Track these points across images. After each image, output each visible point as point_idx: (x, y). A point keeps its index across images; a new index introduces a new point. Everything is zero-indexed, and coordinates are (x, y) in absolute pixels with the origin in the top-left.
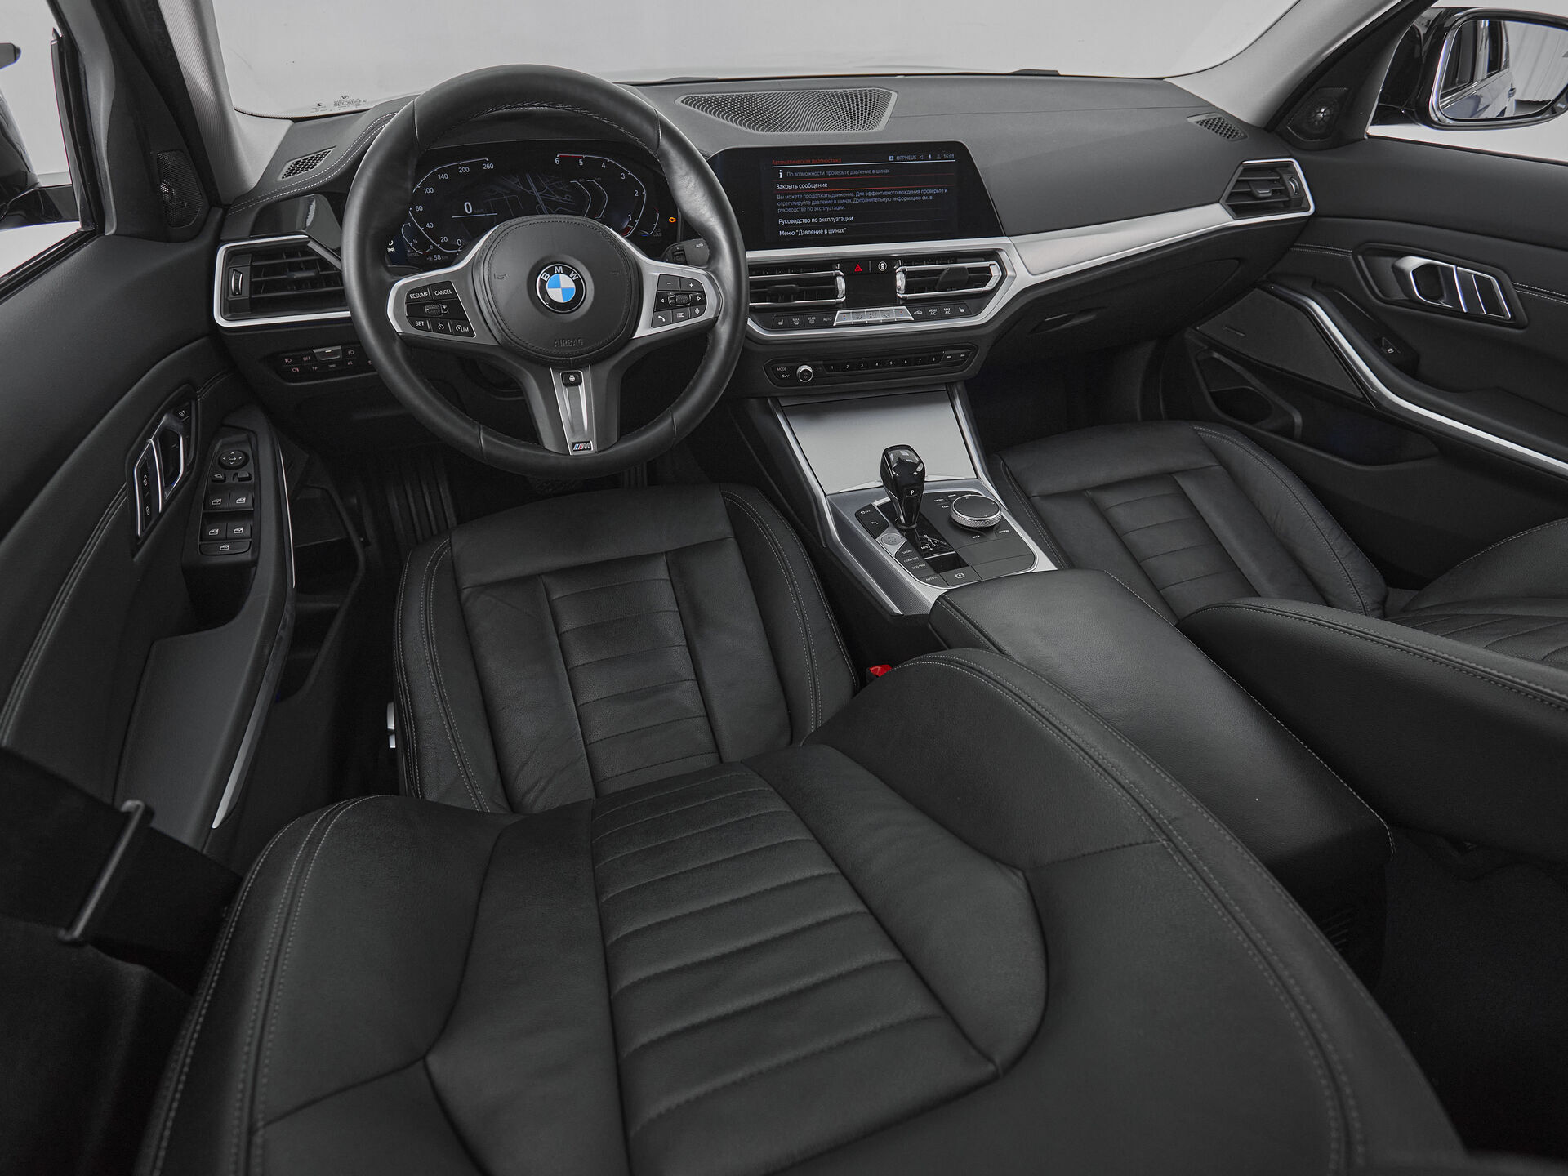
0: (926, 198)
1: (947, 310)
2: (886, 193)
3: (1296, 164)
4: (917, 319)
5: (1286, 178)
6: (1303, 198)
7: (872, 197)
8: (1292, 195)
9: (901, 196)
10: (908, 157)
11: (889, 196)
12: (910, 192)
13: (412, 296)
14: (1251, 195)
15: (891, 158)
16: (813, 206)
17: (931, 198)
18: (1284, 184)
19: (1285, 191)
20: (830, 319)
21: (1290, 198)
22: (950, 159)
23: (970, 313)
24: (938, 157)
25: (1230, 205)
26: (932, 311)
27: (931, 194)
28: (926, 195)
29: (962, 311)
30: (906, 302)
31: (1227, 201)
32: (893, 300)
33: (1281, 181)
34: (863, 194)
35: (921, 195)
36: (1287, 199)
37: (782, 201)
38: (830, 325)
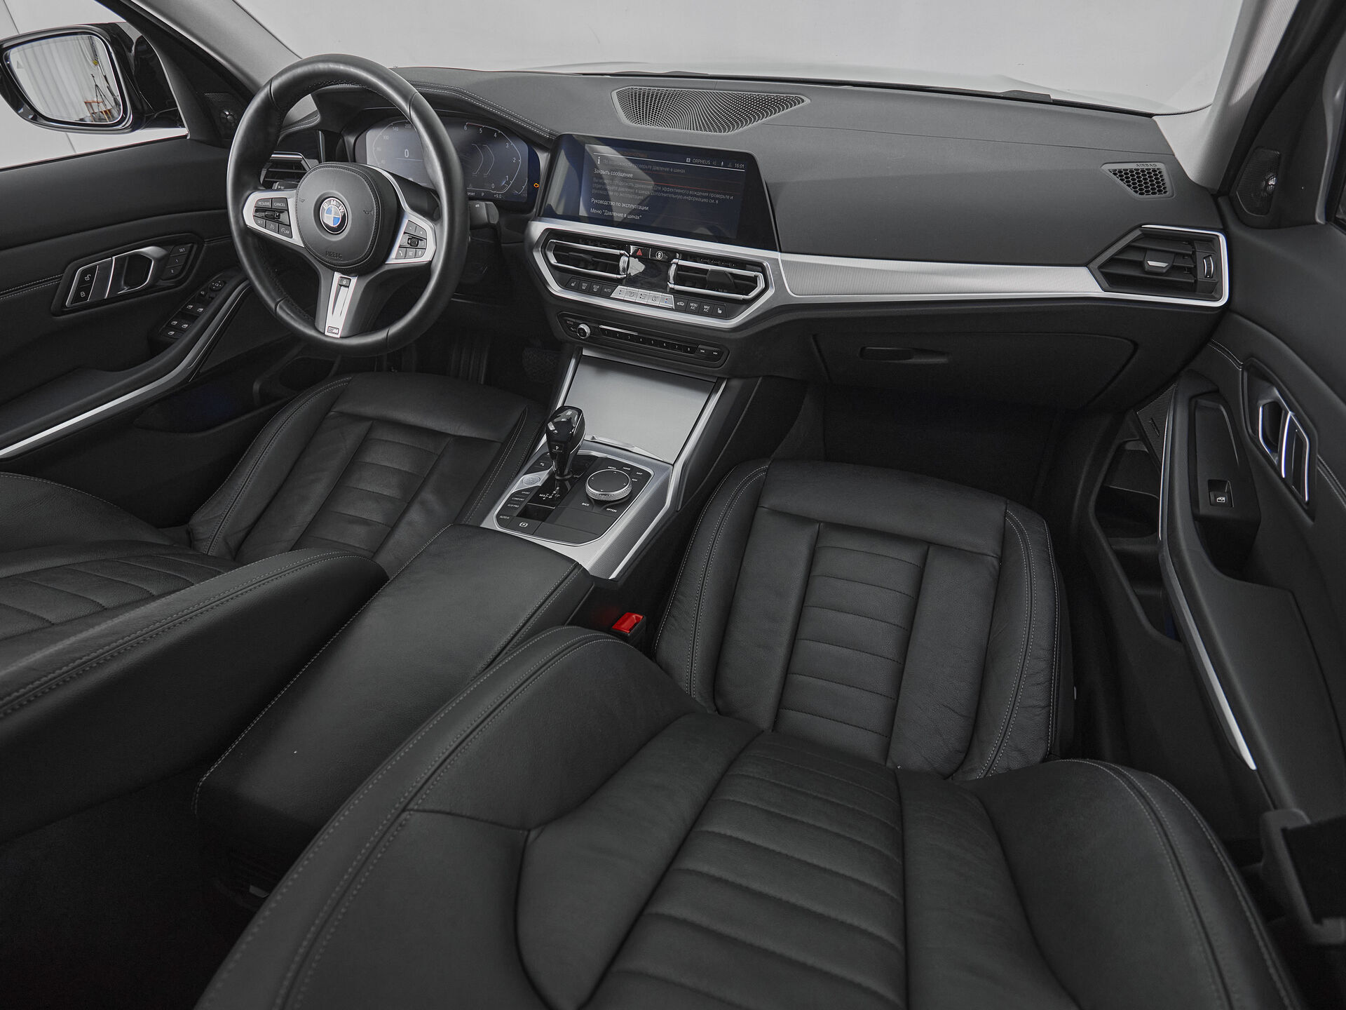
0: (713, 201)
1: (706, 308)
2: (679, 191)
3: (1222, 240)
4: (677, 309)
5: (1199, 255)
6: (1216, 283)
7: (667, 192)
8: (1200, 277)
9: (692, 195)
10: (703, 162)
11: (681, 194)
12: (700, 194)
13: (260, 203)
14: (1140, 265)
15: (688, 160)
16: (619, 192)
17: (717, 201)
18: (1195, 262)
19: (1193, 271)
20: (609, 290)
21: (1196, 281)
22: (740, 168)
23: (727, 316)
24: (730, 165)
25: (1102, 273)
26: (693, 306)
27: (717, 199)
28: (713, 198)
29: (720, 312)
30: (673, 291)
31: (1100, 267)
32: (662, 287)
33: (1193, 257)
34: (660, 188)
35: (708, 197)
36: (1193, 281)
37: (597, 183)
38: (608, 296)
